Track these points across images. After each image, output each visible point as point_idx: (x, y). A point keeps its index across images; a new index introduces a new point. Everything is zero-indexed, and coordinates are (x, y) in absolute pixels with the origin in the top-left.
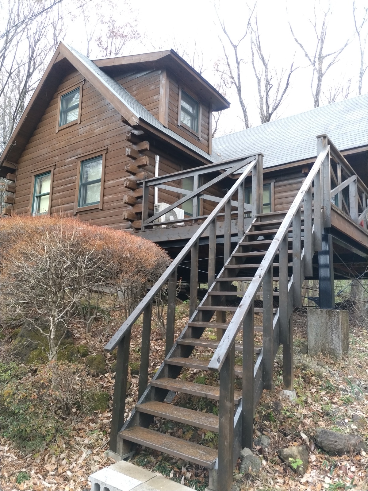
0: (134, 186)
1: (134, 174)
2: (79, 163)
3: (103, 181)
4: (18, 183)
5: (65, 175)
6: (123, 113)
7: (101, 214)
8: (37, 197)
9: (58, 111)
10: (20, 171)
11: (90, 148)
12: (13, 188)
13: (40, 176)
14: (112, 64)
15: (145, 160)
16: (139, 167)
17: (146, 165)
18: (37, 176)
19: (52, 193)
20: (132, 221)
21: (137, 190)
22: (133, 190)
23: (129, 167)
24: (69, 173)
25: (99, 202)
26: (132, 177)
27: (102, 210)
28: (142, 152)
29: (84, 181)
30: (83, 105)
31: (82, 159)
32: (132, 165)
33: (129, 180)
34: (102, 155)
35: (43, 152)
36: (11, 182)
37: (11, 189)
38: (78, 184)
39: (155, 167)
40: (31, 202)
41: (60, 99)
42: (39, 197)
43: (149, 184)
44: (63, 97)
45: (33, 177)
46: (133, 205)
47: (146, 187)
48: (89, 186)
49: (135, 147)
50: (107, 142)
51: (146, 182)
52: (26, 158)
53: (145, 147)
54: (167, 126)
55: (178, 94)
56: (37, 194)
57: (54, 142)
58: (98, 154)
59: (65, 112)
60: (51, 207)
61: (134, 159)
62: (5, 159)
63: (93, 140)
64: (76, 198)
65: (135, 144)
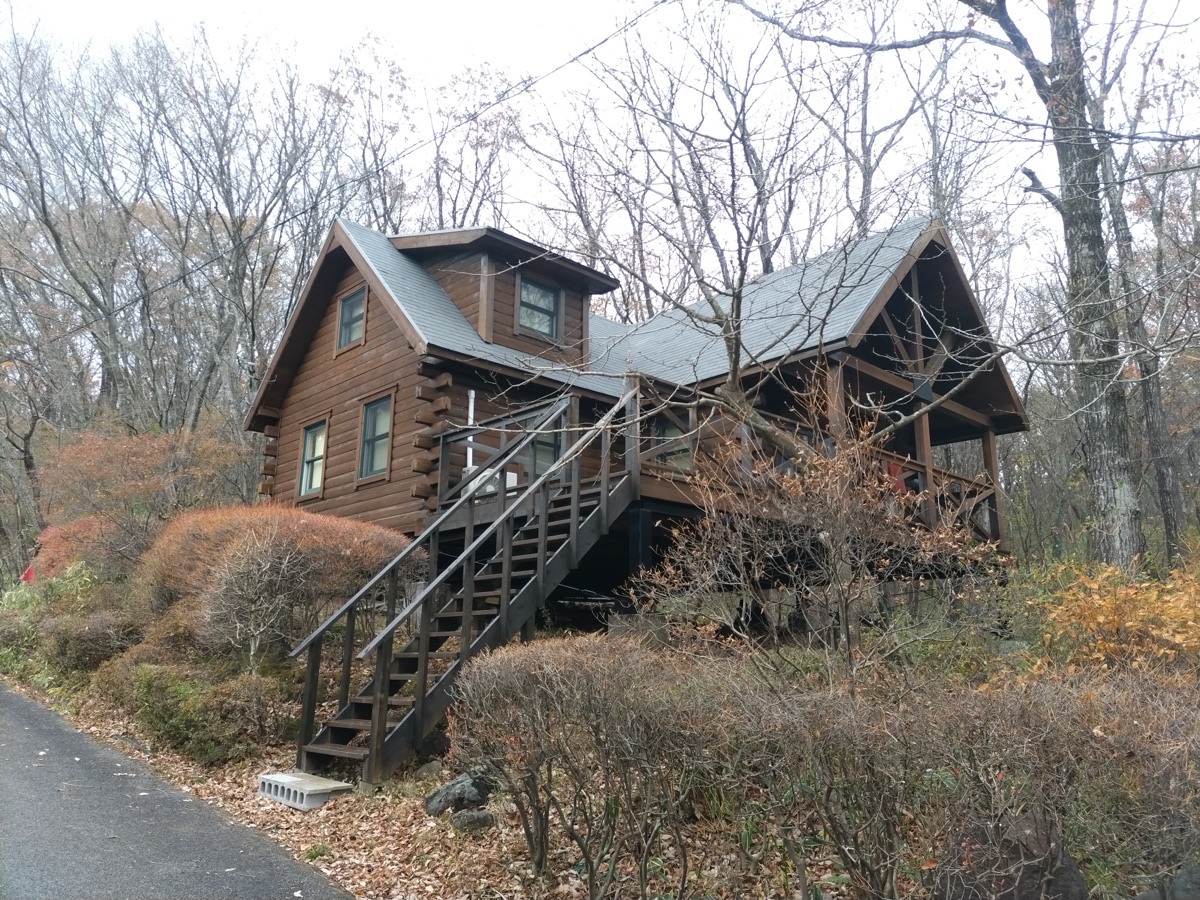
0: (429, 444)
1: (430, 425)
2: (362, 408)
3: (390, 435)
4: (283, 440)
5: (343, 426)
6: (409, 336)
7: (387, 488)
8: (308, 463)
9: (337, 323)
10: (285, 420)
11: (376, 383)
12: (275, 449)
13: (312, 428)
14: (415, 246)
15: (444, 402)
16: (438, 413)
17: (446, 410)
18: (307, 429)
19: (327, 456)
20: (426, 498)
21: (434, 449)
22: (429, 449)
23: (418, 415)
24: (347, 425)
25: (384, 470)
26: (426, 430)
27: (389, 481)
28: (442, 389)
29: (369, 437)
30: (370, 315)
31: (366, 401)
32: (425, 410)
33: (420, 436)
34: (390, 396)
35: (315, 389)
36: (271, 439)
37: (271, 451)
38: (359, 441)
39: (467, 408)
40: (298, 471)
41: (339, 305)
42: (311, 462)
43: (450, 439)
44: (344, 301)
45: (302, 431)
46: (427, 473)
47: (446, 444)
48: (377, 443)
49: (431, 383)
50: (398, 374)
51: (445, 437)
52: (293, 398)
53: (444, 383)
54: (491, 341)
55: (514, 285)
56: (308, 457)
57: (330, 373)
58: (385, 394)
59: (348, 325)
60: (325, 479)
61: (431, 401)
62: (261, 403)
63: (381, 370)
64: (357, 463)
65: (432, 377)
